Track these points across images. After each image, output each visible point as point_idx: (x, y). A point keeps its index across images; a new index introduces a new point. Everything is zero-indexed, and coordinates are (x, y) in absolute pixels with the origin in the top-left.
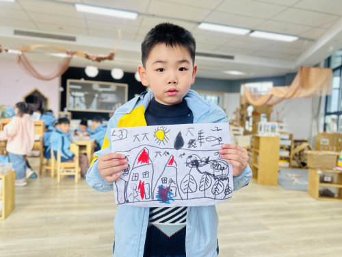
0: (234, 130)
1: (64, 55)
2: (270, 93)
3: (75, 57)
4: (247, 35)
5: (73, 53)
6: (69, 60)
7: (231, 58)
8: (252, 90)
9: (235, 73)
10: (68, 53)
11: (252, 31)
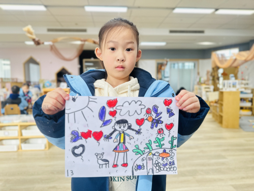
0: (206, 88)
1: (79, 43)
2: (234, 58)
3: (86, 43)
4: (213, 13)
5: (85, 41)
6: (82, 45)
7: (202, 32)
8: (220, 56)
9: (207, 44)
10: (82, 41)
11: (217, 10)
